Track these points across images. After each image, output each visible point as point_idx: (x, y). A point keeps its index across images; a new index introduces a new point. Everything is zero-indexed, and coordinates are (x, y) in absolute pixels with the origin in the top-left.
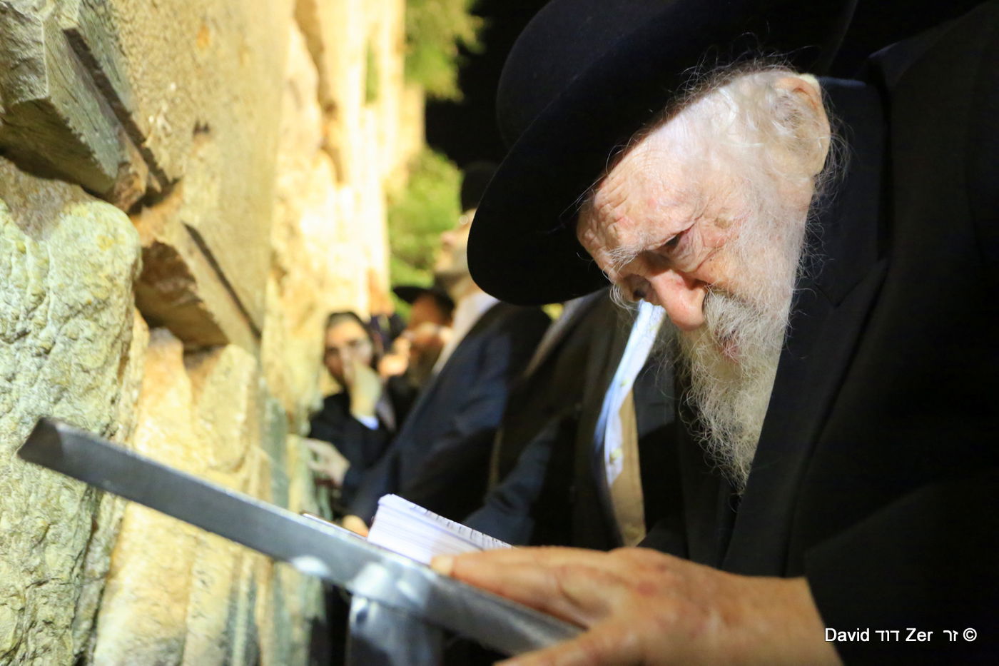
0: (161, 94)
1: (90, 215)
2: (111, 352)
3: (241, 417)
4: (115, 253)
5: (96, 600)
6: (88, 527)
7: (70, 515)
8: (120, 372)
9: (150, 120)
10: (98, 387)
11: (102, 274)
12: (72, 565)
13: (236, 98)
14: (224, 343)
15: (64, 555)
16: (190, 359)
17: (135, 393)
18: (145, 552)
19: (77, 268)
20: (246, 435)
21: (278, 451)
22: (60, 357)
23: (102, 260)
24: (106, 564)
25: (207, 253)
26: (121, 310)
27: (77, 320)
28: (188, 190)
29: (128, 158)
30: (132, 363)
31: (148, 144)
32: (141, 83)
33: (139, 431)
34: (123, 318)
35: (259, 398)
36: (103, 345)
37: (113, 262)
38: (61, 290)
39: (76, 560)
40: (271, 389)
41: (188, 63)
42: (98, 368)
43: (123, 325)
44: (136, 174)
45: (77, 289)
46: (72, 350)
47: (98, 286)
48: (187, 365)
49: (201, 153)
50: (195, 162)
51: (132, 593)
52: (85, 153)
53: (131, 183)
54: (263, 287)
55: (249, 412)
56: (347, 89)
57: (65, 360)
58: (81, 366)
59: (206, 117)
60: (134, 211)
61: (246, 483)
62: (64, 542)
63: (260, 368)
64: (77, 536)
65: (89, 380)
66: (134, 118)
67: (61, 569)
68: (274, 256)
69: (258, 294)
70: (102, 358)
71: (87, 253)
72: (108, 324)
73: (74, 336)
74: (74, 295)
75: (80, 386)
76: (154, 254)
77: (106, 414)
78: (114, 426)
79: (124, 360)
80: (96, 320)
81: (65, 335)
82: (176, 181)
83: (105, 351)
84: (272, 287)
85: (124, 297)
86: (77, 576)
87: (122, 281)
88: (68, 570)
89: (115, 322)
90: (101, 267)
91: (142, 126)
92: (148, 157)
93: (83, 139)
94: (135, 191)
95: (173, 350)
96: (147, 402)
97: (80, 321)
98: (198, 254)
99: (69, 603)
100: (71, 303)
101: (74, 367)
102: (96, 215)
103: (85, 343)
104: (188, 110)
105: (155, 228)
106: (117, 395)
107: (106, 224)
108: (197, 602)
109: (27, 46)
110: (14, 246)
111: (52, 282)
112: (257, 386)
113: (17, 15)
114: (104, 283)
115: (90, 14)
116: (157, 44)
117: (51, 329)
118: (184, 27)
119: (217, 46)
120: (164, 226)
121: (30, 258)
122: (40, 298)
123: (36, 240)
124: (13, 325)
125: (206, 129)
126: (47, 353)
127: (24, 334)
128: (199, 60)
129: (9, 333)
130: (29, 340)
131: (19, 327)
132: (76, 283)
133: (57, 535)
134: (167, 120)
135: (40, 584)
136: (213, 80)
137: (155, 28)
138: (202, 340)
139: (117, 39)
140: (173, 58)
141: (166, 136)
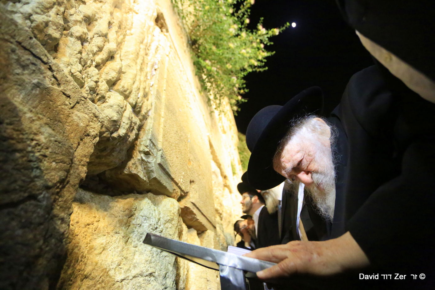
0: (181, 174)
1: (168, 201)
4: (174, 208)
7: (171, 270)
9: (179, 180)
11: (171, 213)
13: (200, 175)
14: (206, 230)
16: (200, 235)
18: (195, 284)
19: (166, 212)
22: (165, 232)
23: (171, 209)
25: (198, 208)
28: (191, 195)
29: (175, 188)
31: (179, 185)
32: (176, 172)
35: (216, 242)
36: (174, 229)
38: (163, 218)
39: (174, 282)
40: (221, 241)
41: (186, 168)
44: (177, 192)
45: (167, 217)
46: (167, 231)
47: (171, 215)
48: (199, 237)
49: (193, 187)
50: (192, 189)
52: (165, 188)
53: (177, 194)
54: (215, 217)
56: (228, 173)
59: (192, 179)
60: (179, 200)
62: (170, 277)
63: (216, 235)
64: (173, 276)
65: (172, 237)
66: (175, 179)
67: (170, 284)
68: (217, 210)
71: (168, 209)
72: (174, 224)
73: (167, 227)
76: (184, 209)
79: (181, 233)
80: (171, 223)
81: (165, 227)
82: (187, 192)
84: (218, 217)
87: (176, 214)
88: (172, 284)
90: (171, 211)
91: (177, 181)
92: (180, 188)
93: (164, 185)
94: (178, 195)
95: (194, 233)
97: (168, 224)
98: (196, 209)
100: (166, 220)
104: (188, 178)
105: (184, 203)
107: (171, 202)
109: (151, 168)
110: (153, 209)
111: (161, 216)
112: (216, 239)
113: (149, 162)
114: (172, 214)
115: (163, 160)
116: (179, 165)
117: (162, 226)
118: (185, 161)
119: (193, 165)
120: (186, 203)
121: (156, 211)
122: (159, 219)
123: (157, 208)
124: (154, 226)
125: (193, 182)
126: (162, 231)
127: (156, 228)
128: (189, 168)
129: (153, 228)
130: (158, 229)
131: (155, 227)
132: (166, 215)
133: (168, 276)
134: (183, 180)
135: (166, 288)
136: (193, 171)
137: (178, 162)
138: (201, 230)
139: (169, 164)
140: (183, 167)
141: (183, 183)
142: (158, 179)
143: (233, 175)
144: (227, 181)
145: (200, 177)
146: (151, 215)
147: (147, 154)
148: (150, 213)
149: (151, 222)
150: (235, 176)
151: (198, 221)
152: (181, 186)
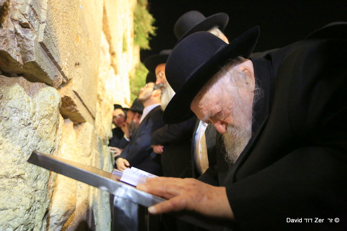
0: (66, 56)
1: (47, 91)
2: (54, 128)
3: (90, 142)
4: (54, 101)
5: (51, 194)
6: (49, 175)
7: (44, 172)
8: (56, 132)
9: (63, 64)
10: (50, 137)
11: (51, 107)
12: (45, 186)
13: (87, 55)
14: (85, 122)
15: (42, 183)
16: (75, 127)
17: (60, 137)
18: (64, 180)
19: (44, 105)
20: (91, 147)
21: (101, 150)
22: (40, 129)
23: (51, 103)
24: (54, 184)
25: (79, 98)
26: (56, 116)
27: (44, 119)
28: (74, 81)
29: (57, 74)
30: (59, 129)
31: (62, 70)
32: (60, 54)
33: (62, 147)
34: (57, 118)
35: (95, 136)
36: (51, 126)
37: (53, 103)
38: (39, 112)
39: (46, 184)
40: (98, 133)
41: (73, 47)
42: (50, 132)
43: (57, 120)
44: (59, 78)
45: (44, 111)
46: (43, 128)
47: (50, 110)
49: (77, 71)
50: (76, 73)
51: (61, 191)
52: (46, 74)
53: (58, 81)
54: (96, 105)
55: (92, 140)
56: (118, 48)
57: (41, 130)
58: (45, 132)
59: (78, 61)
60: (59, 88)
61: (92, 159)
62: (42, 179)
63: (95, 128)
64: (46, 178)
65: (48, 136)
66: (58, 64)
67: (42, 187)
68: (98, 96)
69: (94, 108)
70: (51, 129)
71: (46, 101)
72: (52, 120)
73: (43, 124)
74: (43, 113)
75: (45, 137)
76: (65, 99)
77: (53, 144)
78: (55, 148)
79: (57, 128)
80: (49, 119)
81: (41, 123)
82: (70, 79)
83: (52, 127)
84: (98, 104)
85: (57, 112)
86: (46, 188)
87: (56, 108)
88: (44, 187)
89: (54, 119)
90: (50, 105)
91: (61, 66)
92: (63, 74)
93: (45, 71)
94: (59, 83)
95: (70, 124)
96: (64, 139)
97: (45, 120)
98: (77, 98)
99: (44, 196)
100: (42, 115)
101: (44, 132)
102: (48, 90)
103: (46, 126)
104: (73, 60)
105: (65, 92)
106: (55, 139)
107: (51, 93)
108: (79, 193)
109: (29, 47)
110: (27, 100)
111: (37, 110)
112: (94, 133)
113: (27, 39)
114: (51, 109)
115: (46, 37)
116: (64, 43)
117: (37, 122)
118: (72, 37)
119: (81, 41)
120: (67, 91)
121: (31, 103)
122: (34, 114)
123: (32, 98)
124: (27, 122)
125: (78, 64)
126: (36, 128)
127: (30, 124)
128: (76, 46)
129: (26, 124)
130: (31, 125)
131: (28, 122)
132: (43, 109)
133: (40, 178)
134: (68, 63)
135: (36, 191)
136: (80, 51)
137: (64, 39)
138: (79, 121)
139: (54, 43)
140: (69, 46)
141: (67, 67)
142: (39, 63)
143: (123, 52)
144: (115, 60)
145: (87, 57)
146: (23, 108)
147: (24, 26)
148: (22, 105)
149: (24, 116)
150: (125, 53)
151: (78, 112)
152: (64, 72)
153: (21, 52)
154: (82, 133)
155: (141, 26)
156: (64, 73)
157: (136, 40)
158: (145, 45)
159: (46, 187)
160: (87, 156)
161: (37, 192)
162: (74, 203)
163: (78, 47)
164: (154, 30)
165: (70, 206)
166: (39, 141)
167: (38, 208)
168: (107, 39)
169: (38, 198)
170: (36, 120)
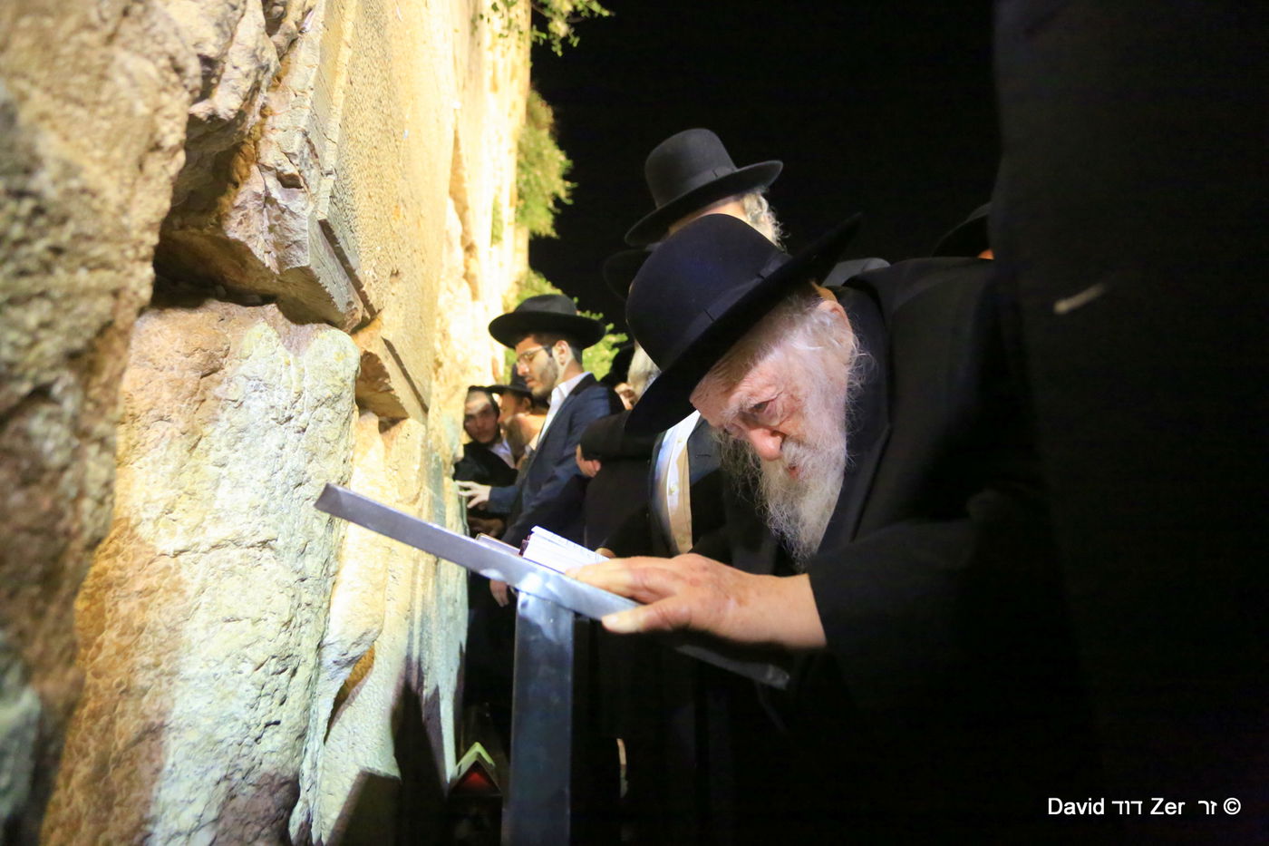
0: (373, 254)
1: (330, 338)
2: (343, 429)
3: (417, 467)
4: (345, 363)
5: (330, 590)
7: (320, 536)
9: (365, 273)
10: (335, 452)
11: (337, 378)
12: (322, 569)
13: (415, 251)
14: (405, 417)
15: (317, 562)
16: (384, 431)
19: (322, 374)
20: (420, 479)
21: (438, 487)
22: (312, 433)
23: (338, 368)
24: (336, 565)
25: (396, 357)
26: (347, 402)
27: (322, 408)
28: (386, 316)
29: (352, 299)
32: (361, 249)
33: (355, 478)
35: (428, 452)
36: (338, 424)
37: (344, 369)
38: (312, 389)
39: (324, 565)
40: (435, 446)
41: (388, 232)
42: (335, 440)
43: (348, 412)
44: (356, 308)
45: (323, 388)
46: (319, 429)
47: (335, 386)
48: (382, 433)
49: (394, 290)
50: (391, 296)
51: (349, 584)
52: (329, 299)
53: (353, 315)
54: (429, 377)
55: (421, 463)
56: (481, 236)
57: (315, 435)
58: (325, 438)
59: (397, 265)
60: (354, 332)
61: (421, 510)
62: (316, 553)
63: (427, 432)
64: (324, 549)
65: (330, 448)
66: (357, 273)
67: (315, 571)
68: (435, 353)
69: (427, 381)
70: (338, 432)
71: (328, 364)
72: (340, 410)
73: (320, 419)
74: (320, 392)
75: (324, 452)
76: (367, 359)
77: (340, 470)
78: (345, 478)
80: (333, 408)
81: (315, 418)
82: (379, 311)
83: (339, 428)
84: (433, 376)
86: (325, 575)
87: (349, 383)
88: (320, 571)
89: (344, 410)
90: (337, 372)
91: (361, 278)
92: (364, 297)
93: (327, 290)
94: (355, 320)
95: (372, 421)
97: (324, 409)
98: (391, 359)
99: (320, 592)
100: (318, 398)
101: (320, 439)
102: (332, 338)
103: (326, 424)
104: (388, 263)
105: (366, 342)
106: (346, 457)
107: (339, 344)
108: (390, 591)
109: (297, 232)
110: (283, 361)
111: (307, 384)
112: (427, 445)
113: (292, 213)
114: (339, 384)
115: (334, 209)
116: (370, 222)
117: (306, 415)
118: (386, 208)
119: (405, 217)
120: (371, 341)
121: (293, 369)
122: (300, 394)
123: (296, 355)
124: (283, 412)
125: (397, 274)
126: (304, 430)
127: (290, 418)
128: (394, 229)
129: (280, 418)
130: (293, 422)
131: (287, 415)
132: (321, 384)
133: (312, 549)
134: (375, 272)
135: (303, 580)
136: (402, 241)
137: (369, 211)
138: (390, 415)
139: (349, 223)
140: (379, 230)
141: (375, 282)
142: (316, 271)
143: (492, 242)
144: (472, 261)
145: (416, 257)
146: (275, 379)
147: (290, 182)
148: (274, 373)
149: (276, 400)
150: (495, 247)
151: (392, 393)
152: (368, 293)
153: (276, 245)
154: (397, 443)
155: (536, 177)
156: (366, 296)
157: (522, 213)
158: (545, 224)
159: (324, 571)
160: (411, 503)
161: (305, 582)
162: (379, 616)
163: (399, 230)
164: (567, 190)
165: (370, 622)
166: (310, 461)
167: (308, 621)
168: (457, 209)
169: (306, 598)
170: (303, 409)
